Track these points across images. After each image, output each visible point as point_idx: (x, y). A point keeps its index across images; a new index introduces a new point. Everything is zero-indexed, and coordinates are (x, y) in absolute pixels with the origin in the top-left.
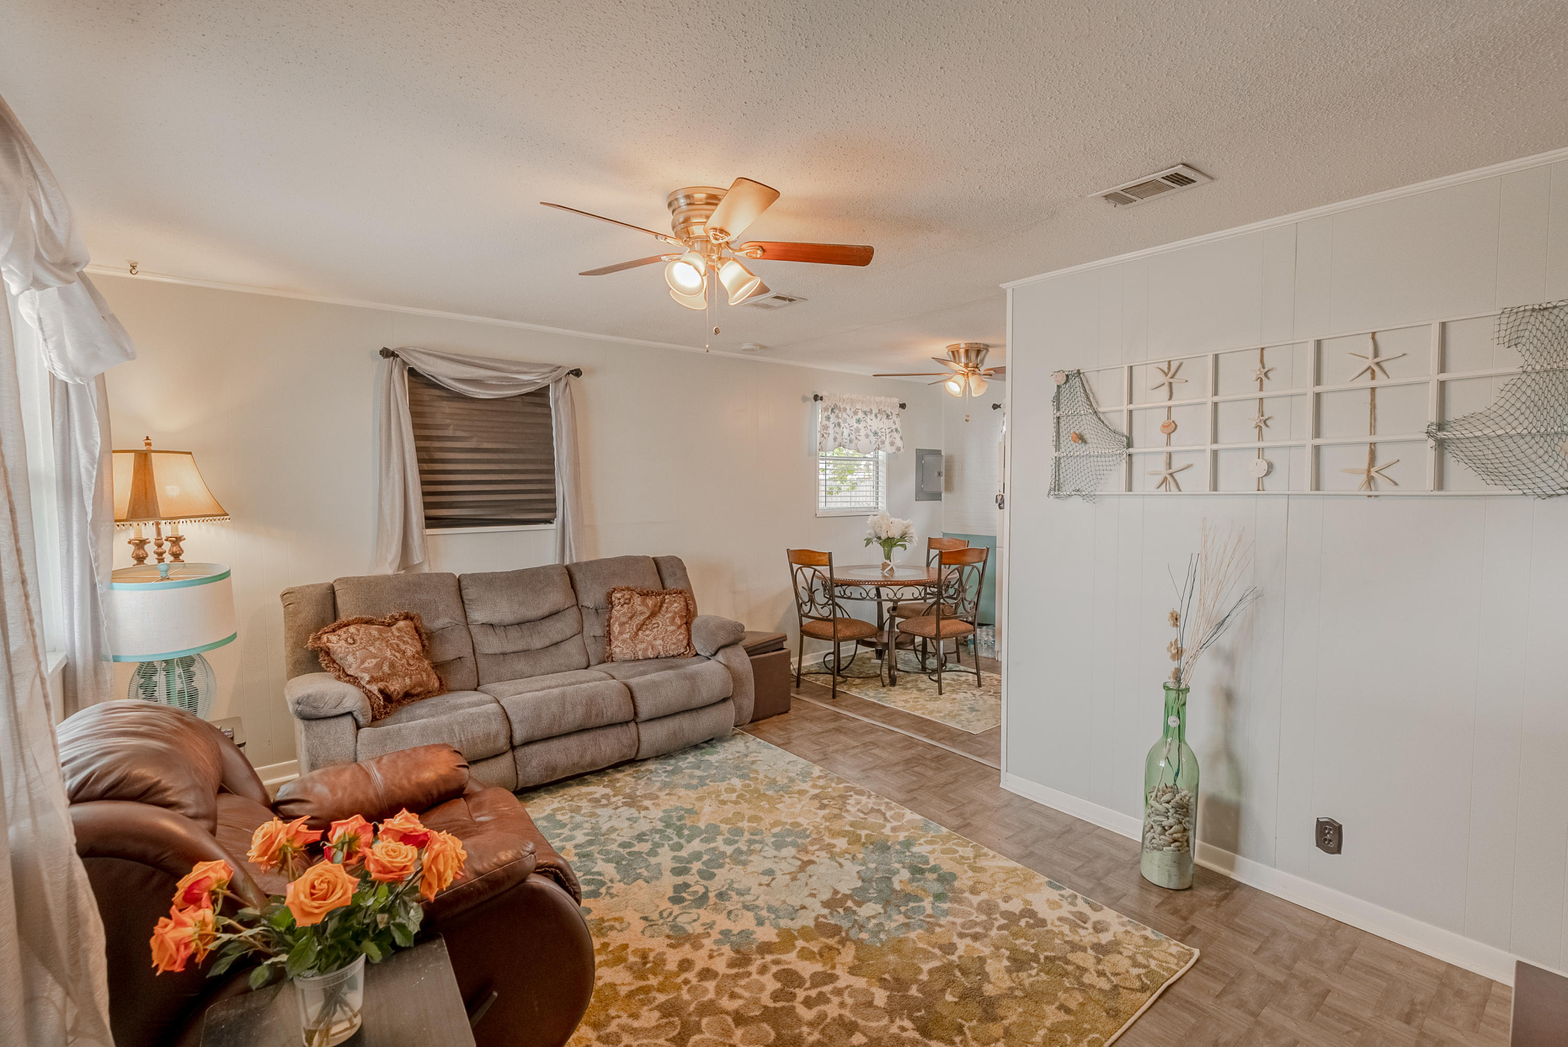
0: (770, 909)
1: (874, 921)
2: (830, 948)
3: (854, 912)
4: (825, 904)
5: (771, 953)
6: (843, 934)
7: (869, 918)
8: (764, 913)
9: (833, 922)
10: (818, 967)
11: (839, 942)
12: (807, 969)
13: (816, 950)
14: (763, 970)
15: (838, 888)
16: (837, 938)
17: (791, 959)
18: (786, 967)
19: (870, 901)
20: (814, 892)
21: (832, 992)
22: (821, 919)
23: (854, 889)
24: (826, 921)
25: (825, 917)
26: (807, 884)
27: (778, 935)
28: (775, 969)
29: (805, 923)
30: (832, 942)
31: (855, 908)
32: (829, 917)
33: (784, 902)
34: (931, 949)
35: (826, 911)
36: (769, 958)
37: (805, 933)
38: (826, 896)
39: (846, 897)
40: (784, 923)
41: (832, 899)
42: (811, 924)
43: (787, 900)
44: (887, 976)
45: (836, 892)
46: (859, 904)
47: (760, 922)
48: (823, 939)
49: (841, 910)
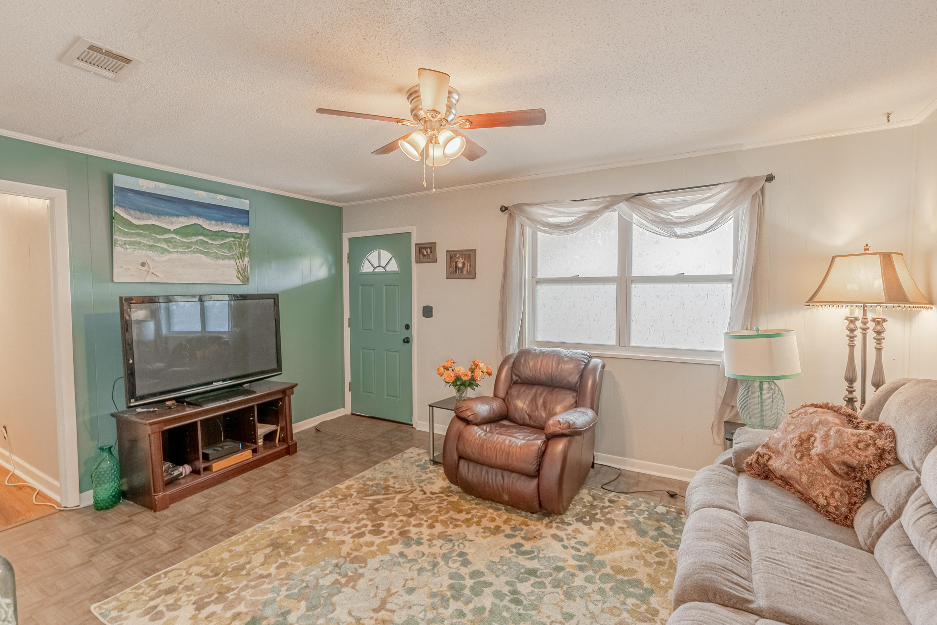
0: (399, 563)
1: (327, 572)
2: (356, 550)
3: (340, 574)
4: (362, 575)
5: (390, 541)
6: (348, 559)
7: (331, 573)
8: (401, 560)
9: (355, 565)
10: (362, 540)
11: (351, 554)
12: (368, 538)
13: (364, 548)
14: (391, 533)
15: (353, 590)
16: (352, 556)
17: (378, 540)
18: (380, 536)
19: (329, 586)
20: (371, 583)
21: (353, 531)
22: (363, 565)
23: (340, 592)
24: (360, 565)
25: (361, 567)
26: (377, 588)
27: (389, 550)
28: (385, 534)
29: (373, 560)
30: (356, 553)
31: (339, 578)
32: (358, 567)
33: (391, 571)
34: (294, 563)
35: (361, 571)
36: (390, 538)
37: (373, 555)
38: (362, 583)
39: (346, 585)
40: (386, 558)
41: (356, 581)
42: (369, 561)
43: (389, 572)
44: (324, 543)
45: (353, 587)
46: (337, 582)
47: (402, 554)
48: (361, 554)
49: (350, 574)
